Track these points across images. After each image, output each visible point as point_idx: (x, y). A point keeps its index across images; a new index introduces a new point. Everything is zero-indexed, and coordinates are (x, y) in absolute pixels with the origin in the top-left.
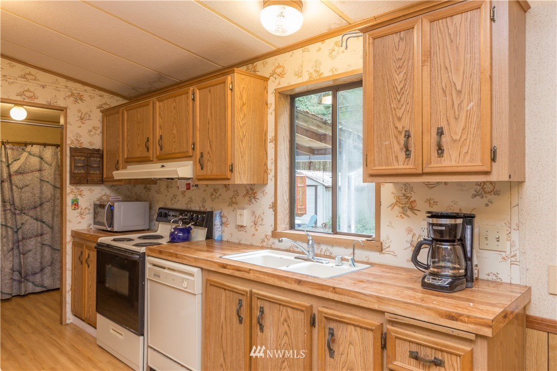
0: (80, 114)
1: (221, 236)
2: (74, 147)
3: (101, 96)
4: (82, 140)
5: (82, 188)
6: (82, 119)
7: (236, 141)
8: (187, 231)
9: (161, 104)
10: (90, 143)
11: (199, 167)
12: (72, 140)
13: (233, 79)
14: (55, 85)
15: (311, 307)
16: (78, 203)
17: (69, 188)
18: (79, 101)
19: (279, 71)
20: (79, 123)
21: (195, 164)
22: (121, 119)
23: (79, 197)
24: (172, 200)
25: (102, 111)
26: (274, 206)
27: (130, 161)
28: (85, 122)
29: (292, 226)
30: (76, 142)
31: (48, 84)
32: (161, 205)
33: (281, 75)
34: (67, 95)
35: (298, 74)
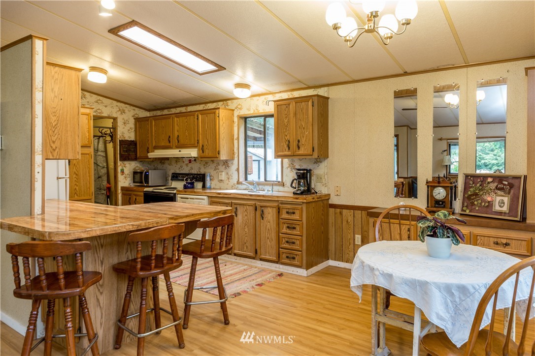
0: (123, 121)
1: (210, 186)
2: (121, 140)
3: (134, 110)
5: (126, 162)
6: (125, 124)
7: (221, 140)
8: (192, 184)
9: (178, 119)
11: (201, 151)
12: (120, 136)
13: (219, 111)
14: (111, 105)
15: (255, 204)
16: (124, 171)
17: (119, 163)
18: (123, 113)
19: (239, 107)
20: (124, 126)
21: (199, 150)
22: (150, 124)
23: (124, 168)
24: (180, 168)
25: (135, 119)
26: (238, 170)
27: (157, 147)
29: (246, 179)
30: (122, 137)
31: (108, 105)
32: (173, 171)
33: (240, 109)
34: (117, 110)
35: (249, 110)
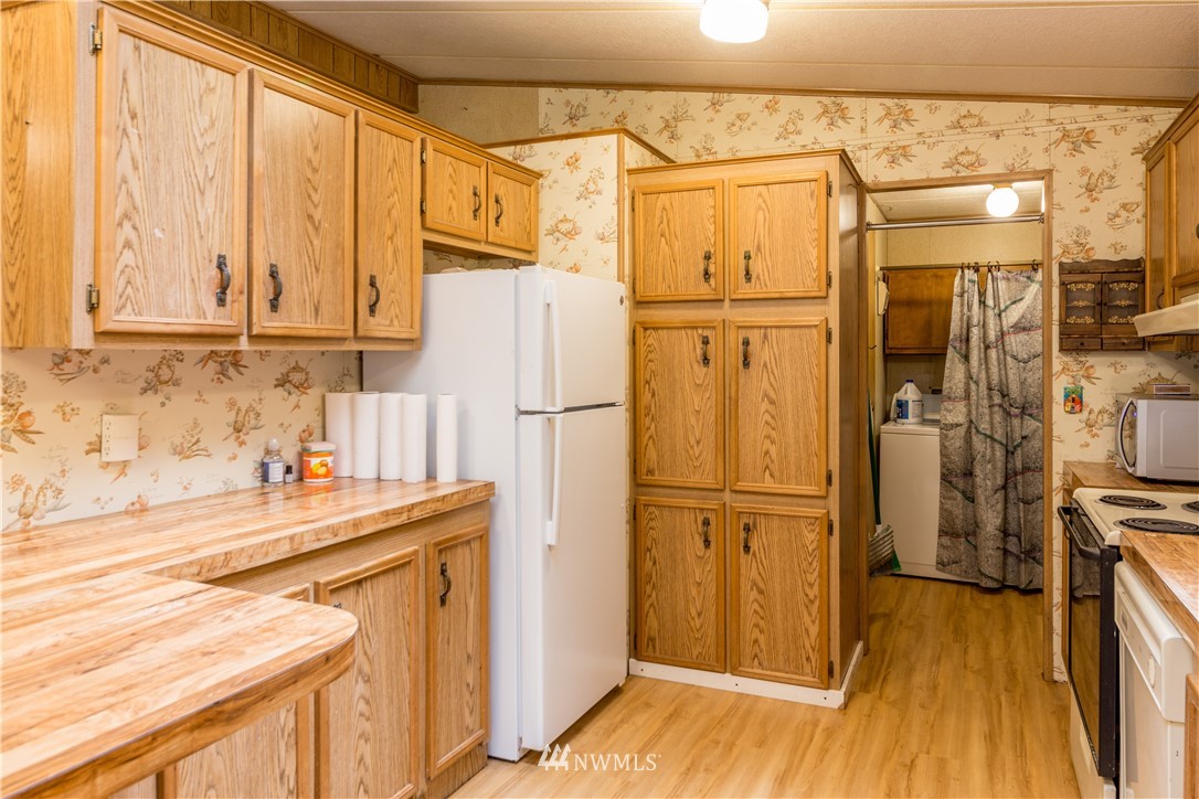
2: (1070, 261)
3: (1146, 119)
4: (1091, 241)
6: (1089, 189)
10: (1114, 246)
12: (1066, 246)
14: (1023, 125)
16: (1081, 398)
17: (1058, 360)
18: (1084, 147)
20: (1085, 201)
23: (1084, 383)
25: (1146, 158)
28: (1099, 196)
30: (1075, 250)
31: (1009, 127)
34: (1054, 138)
